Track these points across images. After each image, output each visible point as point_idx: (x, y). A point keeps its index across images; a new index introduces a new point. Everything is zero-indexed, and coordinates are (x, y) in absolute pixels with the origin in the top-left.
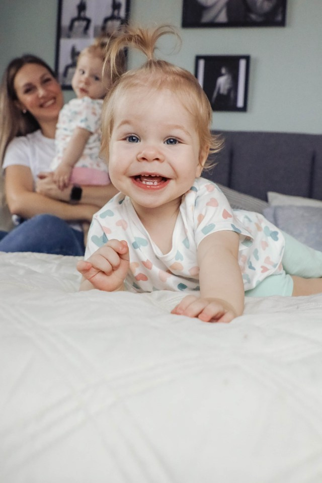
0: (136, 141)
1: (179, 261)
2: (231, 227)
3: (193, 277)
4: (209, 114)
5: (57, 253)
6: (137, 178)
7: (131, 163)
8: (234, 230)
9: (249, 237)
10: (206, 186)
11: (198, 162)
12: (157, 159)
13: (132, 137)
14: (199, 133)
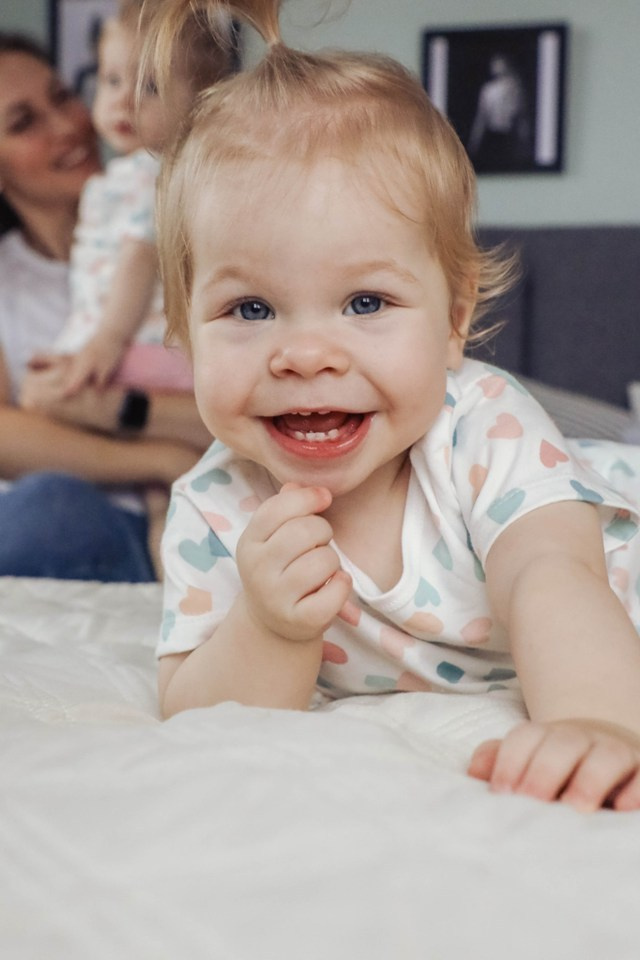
0: (262, 313)
1: (428, 608)
2: (571, 488)
3: (476, 646)
4: (466, 188)
5: (86, 577)
6: (281, 424)
7: (255, 385)
8: (581, 498)
9: (625, 511)
10: (479, 384)
11: (448, 330)
12: (329, 370)
13: (251, 304)
14: (443, 259)
